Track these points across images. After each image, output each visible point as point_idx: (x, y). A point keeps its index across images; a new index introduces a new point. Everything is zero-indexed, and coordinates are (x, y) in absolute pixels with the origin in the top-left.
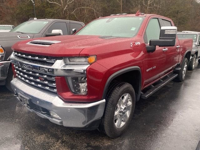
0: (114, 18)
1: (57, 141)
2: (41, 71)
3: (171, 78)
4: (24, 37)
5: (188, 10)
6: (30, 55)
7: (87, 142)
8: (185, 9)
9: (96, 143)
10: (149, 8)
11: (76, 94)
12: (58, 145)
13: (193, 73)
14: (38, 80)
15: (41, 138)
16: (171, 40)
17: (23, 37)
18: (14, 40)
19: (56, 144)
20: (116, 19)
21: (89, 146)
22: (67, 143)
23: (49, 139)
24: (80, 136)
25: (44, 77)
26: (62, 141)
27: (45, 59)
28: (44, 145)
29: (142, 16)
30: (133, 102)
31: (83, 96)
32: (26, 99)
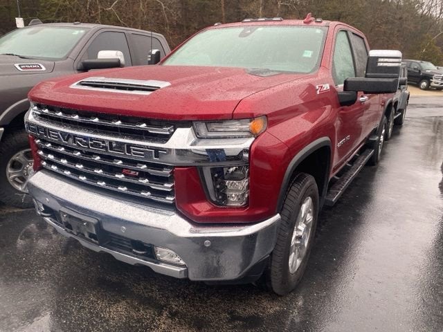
0: (255, 27)
1: (160, 314)
2: (134, 154)
3: (366, 159)
4: (31, 68)
5: (361, 12)
6: (95, 117)
7: (228, 309)
8: (355, 9)
9: (248, 309)
10: (282, 6)
11: (220, 205)
12: (164, 322)
13: (389, 145)
14: (121, 176)
15: (118, 312)
16: (391, 80)
17: (28, 68)
18: (9, 75)
19: (159, 320)
20: (260, 29)
21: (234, 318)
22: (183, 316)
23: (139, 311)
24: (208, 297)
25: (142, 168)
26: (170, 313)
27: (144, 126)
28: (132, 327)
29: (319, 24)
30: (314, 215)
31: (238, 208)
32: (88, 223)
